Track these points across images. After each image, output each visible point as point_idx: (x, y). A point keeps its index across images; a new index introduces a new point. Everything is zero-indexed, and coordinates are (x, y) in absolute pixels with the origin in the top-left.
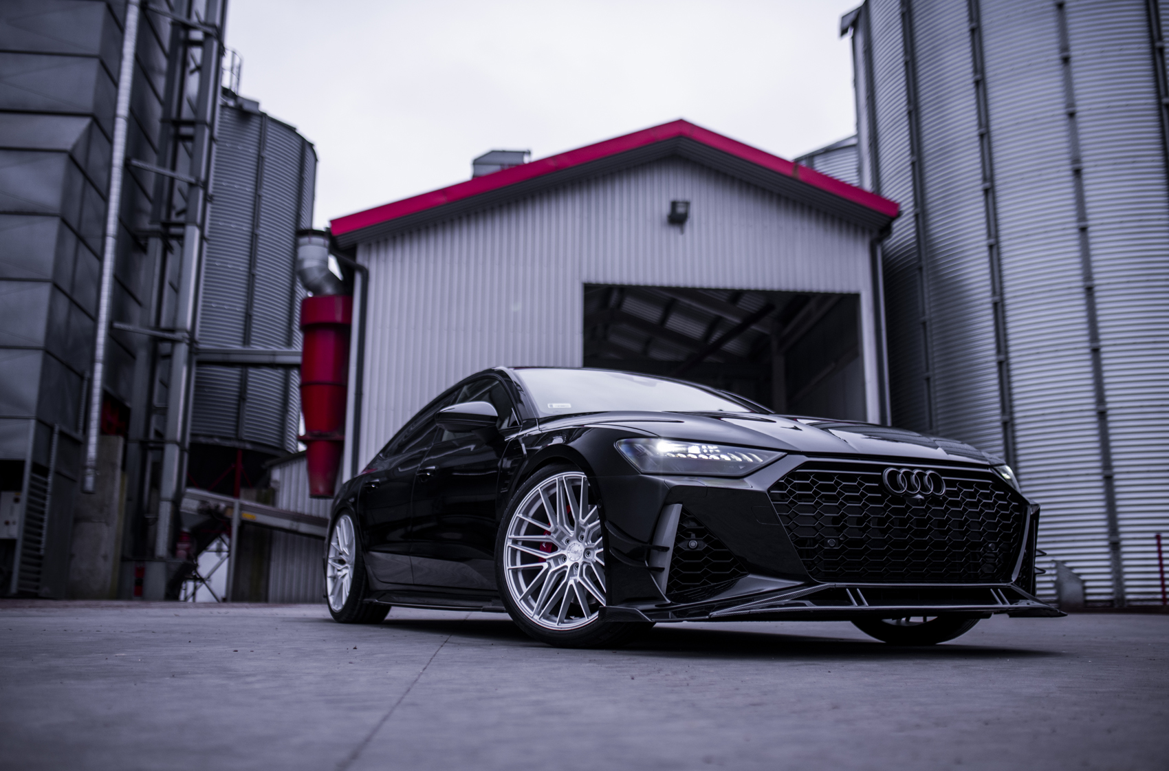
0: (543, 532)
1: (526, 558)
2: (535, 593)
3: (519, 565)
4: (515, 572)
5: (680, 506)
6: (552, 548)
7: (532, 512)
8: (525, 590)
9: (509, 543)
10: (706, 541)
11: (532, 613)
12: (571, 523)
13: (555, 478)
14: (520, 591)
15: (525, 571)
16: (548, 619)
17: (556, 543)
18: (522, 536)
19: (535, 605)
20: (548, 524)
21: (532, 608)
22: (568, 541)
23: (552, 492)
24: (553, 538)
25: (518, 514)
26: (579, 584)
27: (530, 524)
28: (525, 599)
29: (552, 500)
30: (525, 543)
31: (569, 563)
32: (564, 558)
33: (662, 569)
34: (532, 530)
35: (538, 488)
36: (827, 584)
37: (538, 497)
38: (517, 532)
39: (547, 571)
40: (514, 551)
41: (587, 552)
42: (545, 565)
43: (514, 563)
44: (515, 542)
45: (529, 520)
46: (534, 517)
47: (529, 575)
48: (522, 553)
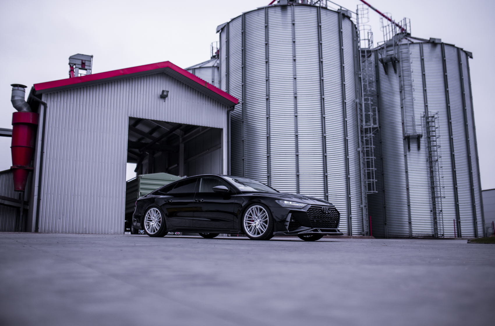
0: (251, 218)
1: (248, 223)
2: (251, 230)
3: (247, 225)
4: (246, 226)
5: (291, 214)
6: (253, 221)
7: (249, 214)
8: (249, 230)
9: (245, 221)
10: (295, 220)
11: (250, 234)
12: (257, 216)
13: (253, 207)
14: (248, 230)
15: (248, 226)
16: (253, 235)
17: (254, 220)
18: (247, 219)
19: (251, 233)
20: (252, 216)
21: (250, 233)
22: (256, 219)
23: (252, 210)
24: (253, 219)
25: (246, 215)
26: (259, 228)
27: (249, 216)
28: (249, 231)
29: (253, 211)
30: (248, 220)
31: (257, 224)
32: (256, 223)
33: (287, 225)
34: (249, 218)
35: (250, 209)
36: (315, 228)
37: (250, 211)
38: (246, 218)
39: (253, 226)
40: (246, 222)
41: (260, 221)
42: (252, 225)
43: (246, 224)
44: (246, 220)
45: (248, 216)
46: (249, 215)
47: (249, 227)
48: (248, 222)
